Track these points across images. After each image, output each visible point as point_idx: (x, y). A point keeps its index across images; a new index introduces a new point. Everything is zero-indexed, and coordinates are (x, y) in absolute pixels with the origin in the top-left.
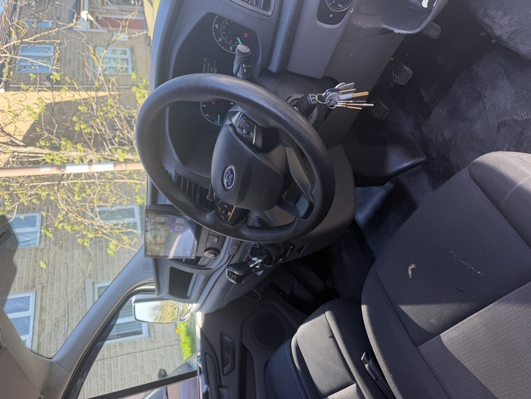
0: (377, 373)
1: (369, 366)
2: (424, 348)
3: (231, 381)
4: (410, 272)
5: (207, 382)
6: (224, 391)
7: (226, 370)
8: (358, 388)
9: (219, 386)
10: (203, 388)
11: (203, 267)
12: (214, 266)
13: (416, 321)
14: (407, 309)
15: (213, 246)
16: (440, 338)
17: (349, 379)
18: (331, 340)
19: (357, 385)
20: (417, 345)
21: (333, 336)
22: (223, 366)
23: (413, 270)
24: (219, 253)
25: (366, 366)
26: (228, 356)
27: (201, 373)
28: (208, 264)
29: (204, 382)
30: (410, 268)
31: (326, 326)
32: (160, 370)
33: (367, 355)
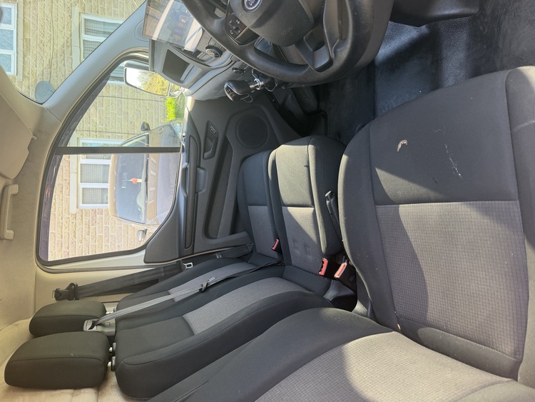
0: (334, 210)
1: (330, 203)
2: (381, 209)
3: (209, 165)
4: (400, 146)
5: (188, 161)
6: (201, 172)
7: (206, 154)
8: (314, 213)
9: (198, 166)
10: (183, 164)
11: (201, 62)
12: (213, 65)
13: (385, 187)
14: (382, 174)
15: (216, 46)
16: (398, 207)
17: (310, 203)
18: (306, 168)
19: (315, 210)
20: (377, 203)
21: (308, 167)
22: (204, 152)
23: (403, 145)
24: (221, 54)
25: (327, 202)
26: (211, 144)
27: (183, 151)
28: (207, 60)
29: (185, 160)
30: (402, 142)
31: (305, 157)
32: (144, 123)
33: (331, 194)
